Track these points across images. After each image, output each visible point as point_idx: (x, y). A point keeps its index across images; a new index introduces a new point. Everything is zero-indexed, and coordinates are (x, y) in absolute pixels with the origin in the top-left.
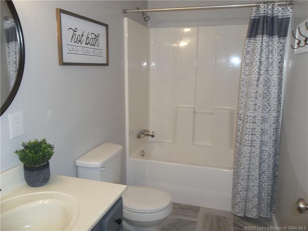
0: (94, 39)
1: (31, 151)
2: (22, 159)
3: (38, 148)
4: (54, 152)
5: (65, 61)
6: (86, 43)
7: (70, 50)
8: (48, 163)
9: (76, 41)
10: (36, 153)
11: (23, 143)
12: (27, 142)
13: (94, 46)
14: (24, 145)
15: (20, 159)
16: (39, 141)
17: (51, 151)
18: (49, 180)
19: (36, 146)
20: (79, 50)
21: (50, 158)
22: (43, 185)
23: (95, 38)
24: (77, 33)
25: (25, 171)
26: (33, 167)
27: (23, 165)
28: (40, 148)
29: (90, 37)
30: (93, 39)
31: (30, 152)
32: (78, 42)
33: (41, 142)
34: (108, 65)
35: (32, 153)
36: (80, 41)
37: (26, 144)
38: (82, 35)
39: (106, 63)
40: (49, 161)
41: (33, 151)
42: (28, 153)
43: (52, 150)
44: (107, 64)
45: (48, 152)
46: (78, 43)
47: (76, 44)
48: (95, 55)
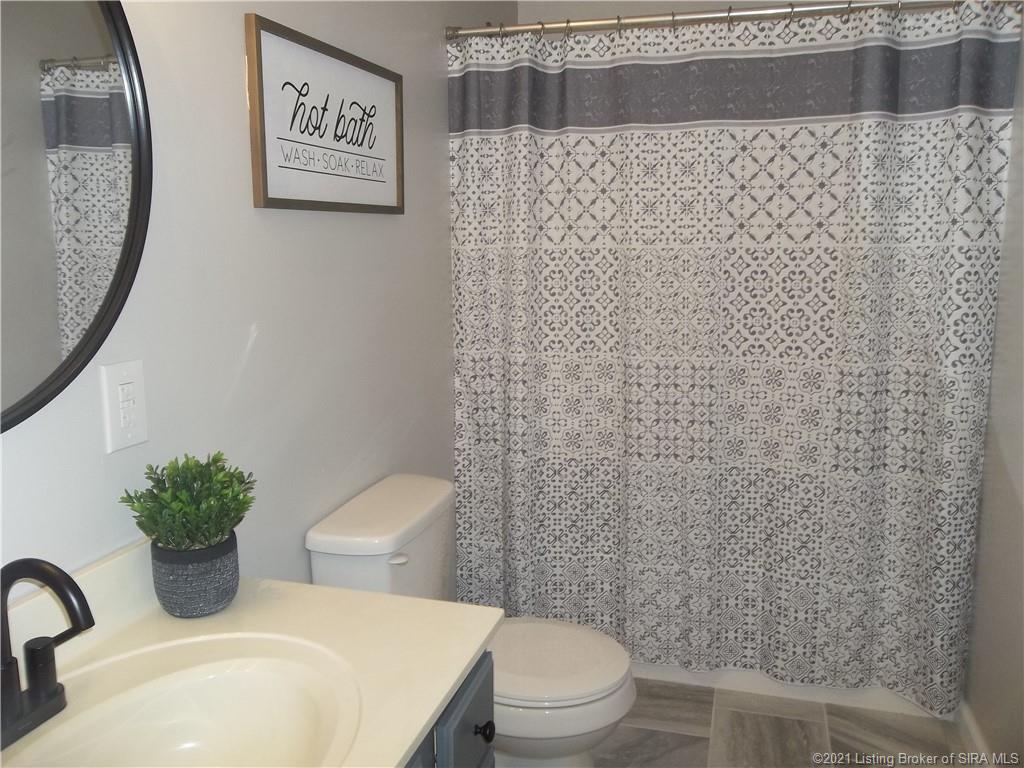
0: (359, 122)
1: (178, 494)
2: (148, 523)
3: (203, 484)
4: (253, 498)
5: (274, 192)
6: (336, 135)
7: (287, 158)
8: (233, 535)
9: (307, 126)
10: (196, 501)
11: (150, 468)
12: (162, 462)
13: (362, 144)
14: (151, 473)
15: (140, 525)
16: (204, 461)
17: (244, 496)
18: (238, 595)
19: (195, 479)
20: (316, 159)
21: (241, 520)
22: (217, 612)
23: (362, 120)
24: (308, 101)
25: (159, 564)
26: (185, 550)
27: (151, 542)
28: (207, 485)
29: (349, 113)
30: (356, 122)
31: (175, 497)
32: (311, 130)
33: (208, 465)
34: (403, 213)
35: (181, 501)
36: (319, 128)
37: (159, 471)
38: (325, 109)
39: (396, 205)
40: (235, 529)
41: (184, 495)
42: (169, 501)
43: (245, 490)
44: (398, 210)
45: (235, 498)
46: (311, 135)
47: (305, 137)
48: (363, 177)
